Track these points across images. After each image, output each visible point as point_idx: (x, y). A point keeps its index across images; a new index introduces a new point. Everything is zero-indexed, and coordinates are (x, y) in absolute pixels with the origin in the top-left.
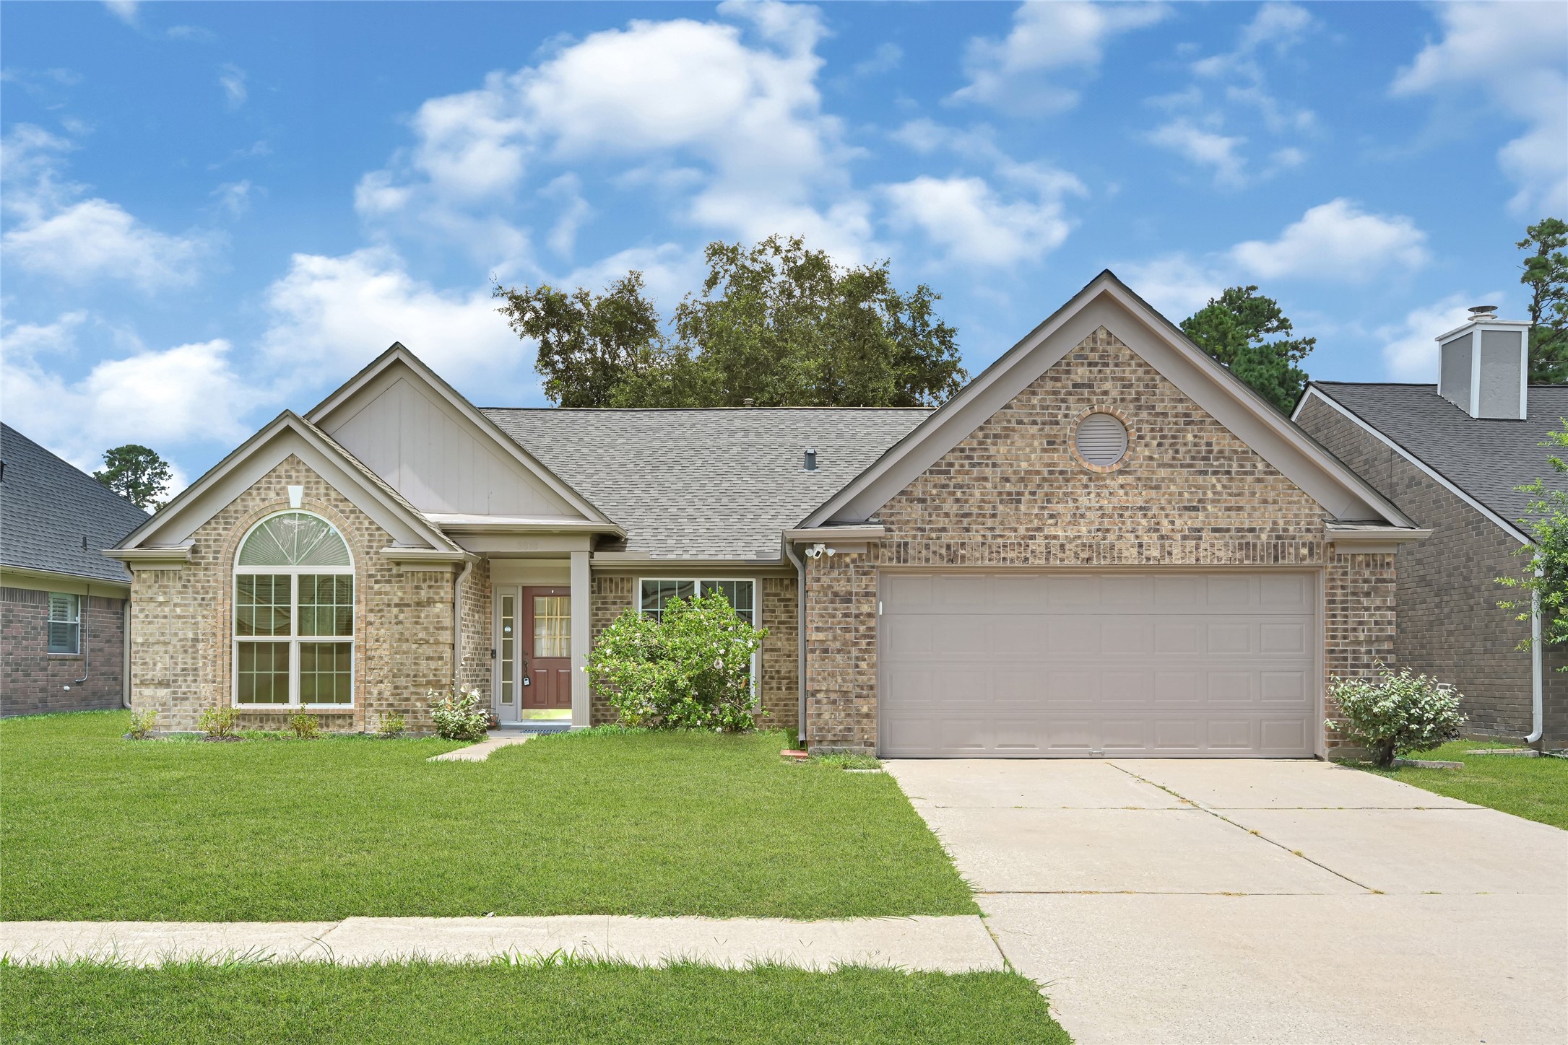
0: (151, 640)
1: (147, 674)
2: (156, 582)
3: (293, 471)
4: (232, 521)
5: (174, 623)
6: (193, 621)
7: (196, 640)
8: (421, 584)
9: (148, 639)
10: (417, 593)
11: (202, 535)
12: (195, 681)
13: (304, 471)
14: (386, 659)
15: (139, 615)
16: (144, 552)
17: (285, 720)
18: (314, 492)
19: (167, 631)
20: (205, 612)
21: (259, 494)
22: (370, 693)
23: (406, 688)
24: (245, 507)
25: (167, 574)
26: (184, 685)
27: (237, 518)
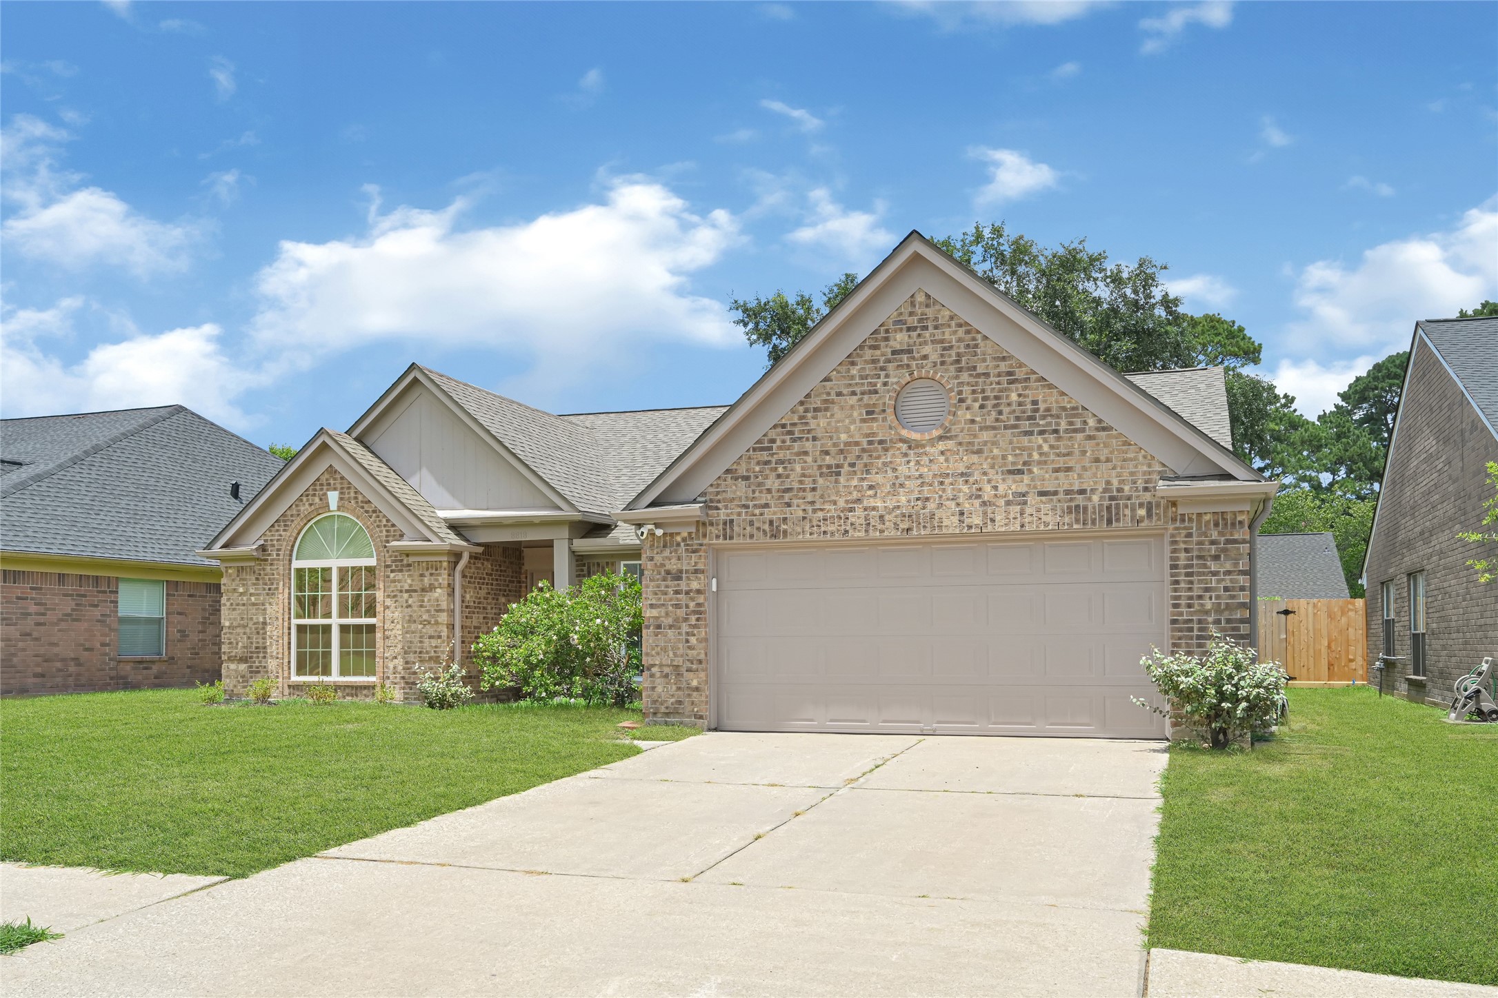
0: (235, 624)
1: (232, 652)
3: (331, 480)
4: (290, 523)
5: (250, 610)
8: (425, 572)
9: (232, 624)
11: (268, 536)
12: (264, 658)
13: (339, 480)
14: (399, 638)
15: (227, 603)
17: (327, 690)
19: (245, 617)
20: (271, 600)
21: (308, 501)
22: (388, 668)
23: (414, 663)
24: (299, 511)
25: (245, 570)
26: (257, 661)
27: (293, 521)
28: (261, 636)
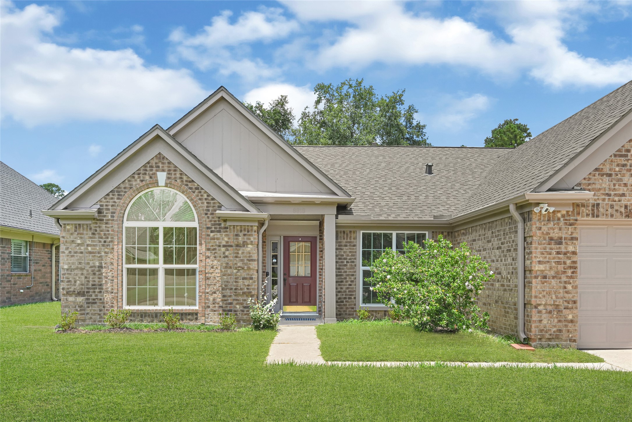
0: (73, 267)
1: (70, 288)
2: (75, 231)
3: (160, 163)
4: (123, 194)
5: (87, 257)
6: (99, 255)
7: (101, 267)
8: (239, 233)
9: (71, 267)
10: (237, 239)
11: (104, 202)
12: (100, 292)
13: (167, 163)
14: (218, 279)
15: (65, 251)
16: (68, 212)
17: (156, 316)
18: (173, 176)
19: (83, 262)
20: (106, 250)
21: (139, 177)
22: (208, 299)
23: (230, 296)
24: (131, 185)
25: (83, 226)
26: (93, 295)
27: (125, 192)
28: (97, 277)
